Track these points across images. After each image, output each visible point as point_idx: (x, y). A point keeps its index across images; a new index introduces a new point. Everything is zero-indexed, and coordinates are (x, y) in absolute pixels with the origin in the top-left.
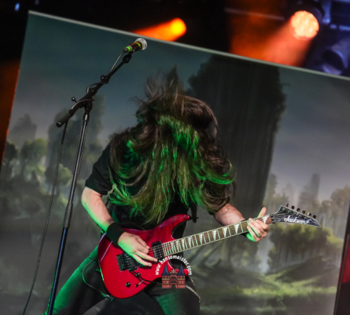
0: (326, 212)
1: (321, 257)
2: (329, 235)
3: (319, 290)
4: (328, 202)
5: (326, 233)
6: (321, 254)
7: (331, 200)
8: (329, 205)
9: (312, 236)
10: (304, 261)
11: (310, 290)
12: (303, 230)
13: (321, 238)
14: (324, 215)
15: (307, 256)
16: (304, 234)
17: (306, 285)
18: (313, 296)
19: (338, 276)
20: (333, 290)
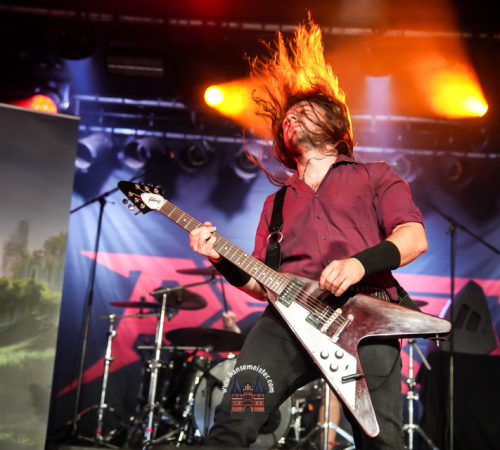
0: (39, 263)
1: (35, 316)
2: (44, 290)
3: (34, 354)
4: (40, 252)
5: (40, 288)
6: (35, 312)
7: (44, 249)
8: (42, 255)
9: (22, 293)
10: (14, 321)
11: (22, 355)
12: (11, 286)
13: (34, 293)
14: (36, 267)
15: (17, 316)
16: (12, 290)
17: (17, 350)
18: (26, 362)
19: (55, 336)
20: (50, 353)
